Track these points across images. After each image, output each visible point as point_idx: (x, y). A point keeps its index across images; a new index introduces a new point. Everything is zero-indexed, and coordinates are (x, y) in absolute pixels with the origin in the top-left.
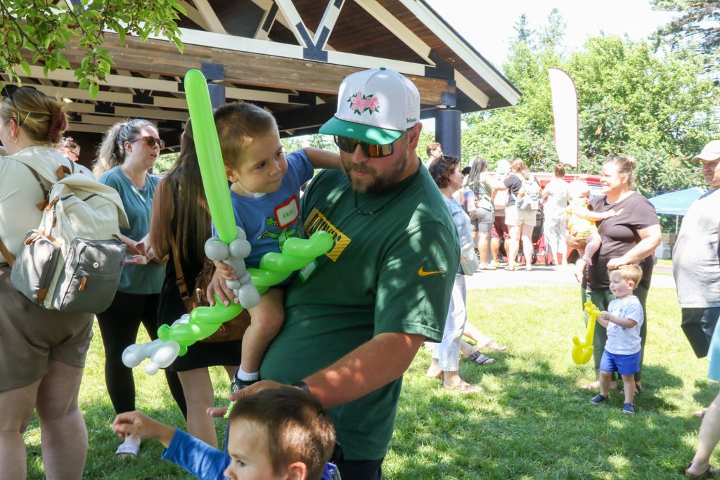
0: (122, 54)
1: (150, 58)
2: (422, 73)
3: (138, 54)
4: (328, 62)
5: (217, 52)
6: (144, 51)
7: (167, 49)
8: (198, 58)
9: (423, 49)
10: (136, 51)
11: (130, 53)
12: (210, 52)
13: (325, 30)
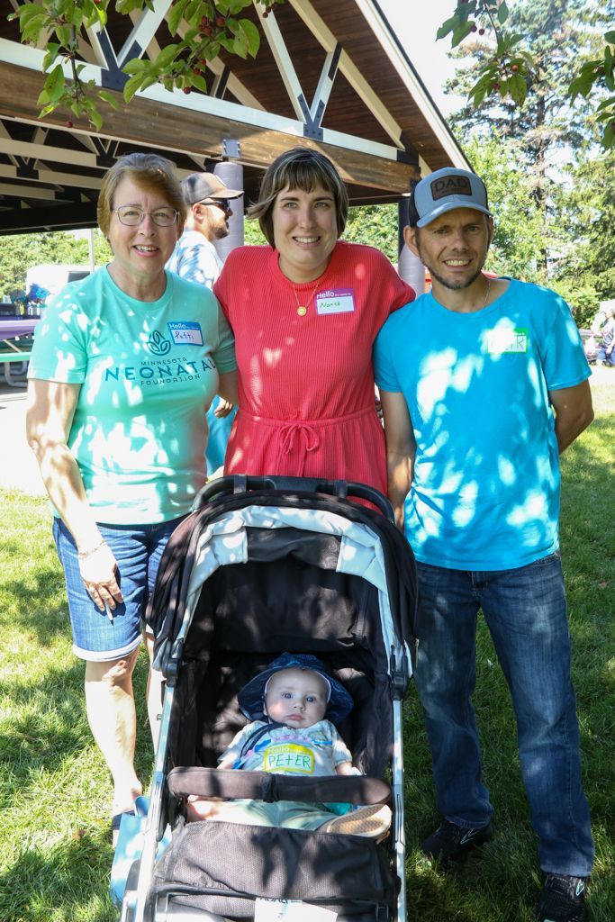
0: (153, 124)
1: (177, 130)
2: (395, 158)
3: (165, 124)
4: (325, 141)
5: (235, 125)
6: (172, 121)
7: (192, 120)
8: (217, 132)
9: (394, 131)
10: (163, 120)
11: (159, 122)
12: (228, 125)
13: (321, 105)
